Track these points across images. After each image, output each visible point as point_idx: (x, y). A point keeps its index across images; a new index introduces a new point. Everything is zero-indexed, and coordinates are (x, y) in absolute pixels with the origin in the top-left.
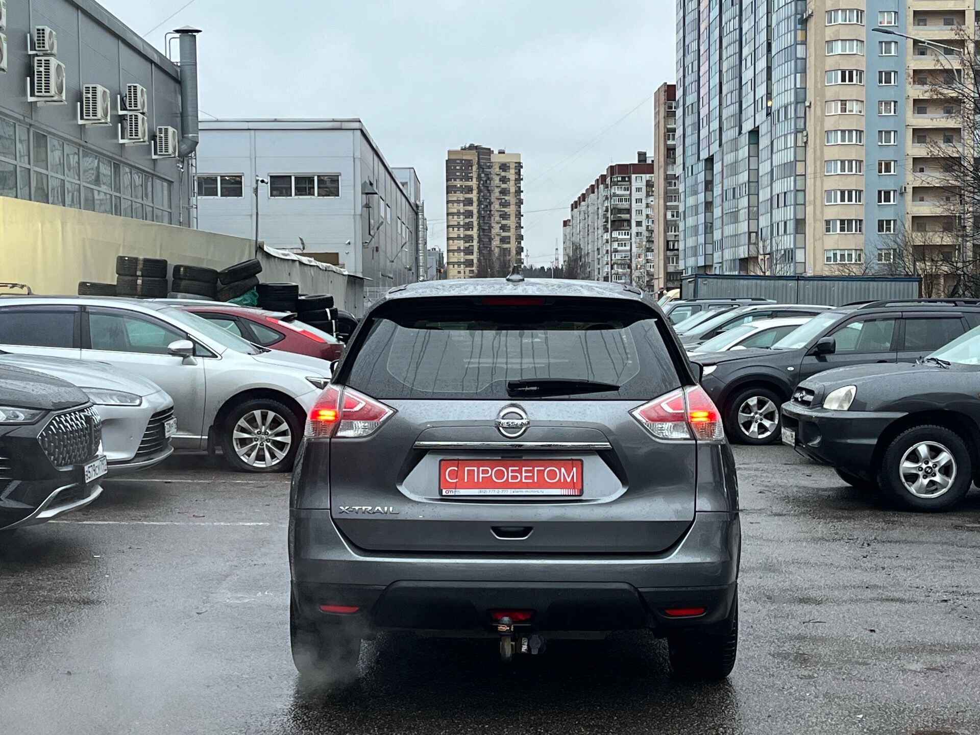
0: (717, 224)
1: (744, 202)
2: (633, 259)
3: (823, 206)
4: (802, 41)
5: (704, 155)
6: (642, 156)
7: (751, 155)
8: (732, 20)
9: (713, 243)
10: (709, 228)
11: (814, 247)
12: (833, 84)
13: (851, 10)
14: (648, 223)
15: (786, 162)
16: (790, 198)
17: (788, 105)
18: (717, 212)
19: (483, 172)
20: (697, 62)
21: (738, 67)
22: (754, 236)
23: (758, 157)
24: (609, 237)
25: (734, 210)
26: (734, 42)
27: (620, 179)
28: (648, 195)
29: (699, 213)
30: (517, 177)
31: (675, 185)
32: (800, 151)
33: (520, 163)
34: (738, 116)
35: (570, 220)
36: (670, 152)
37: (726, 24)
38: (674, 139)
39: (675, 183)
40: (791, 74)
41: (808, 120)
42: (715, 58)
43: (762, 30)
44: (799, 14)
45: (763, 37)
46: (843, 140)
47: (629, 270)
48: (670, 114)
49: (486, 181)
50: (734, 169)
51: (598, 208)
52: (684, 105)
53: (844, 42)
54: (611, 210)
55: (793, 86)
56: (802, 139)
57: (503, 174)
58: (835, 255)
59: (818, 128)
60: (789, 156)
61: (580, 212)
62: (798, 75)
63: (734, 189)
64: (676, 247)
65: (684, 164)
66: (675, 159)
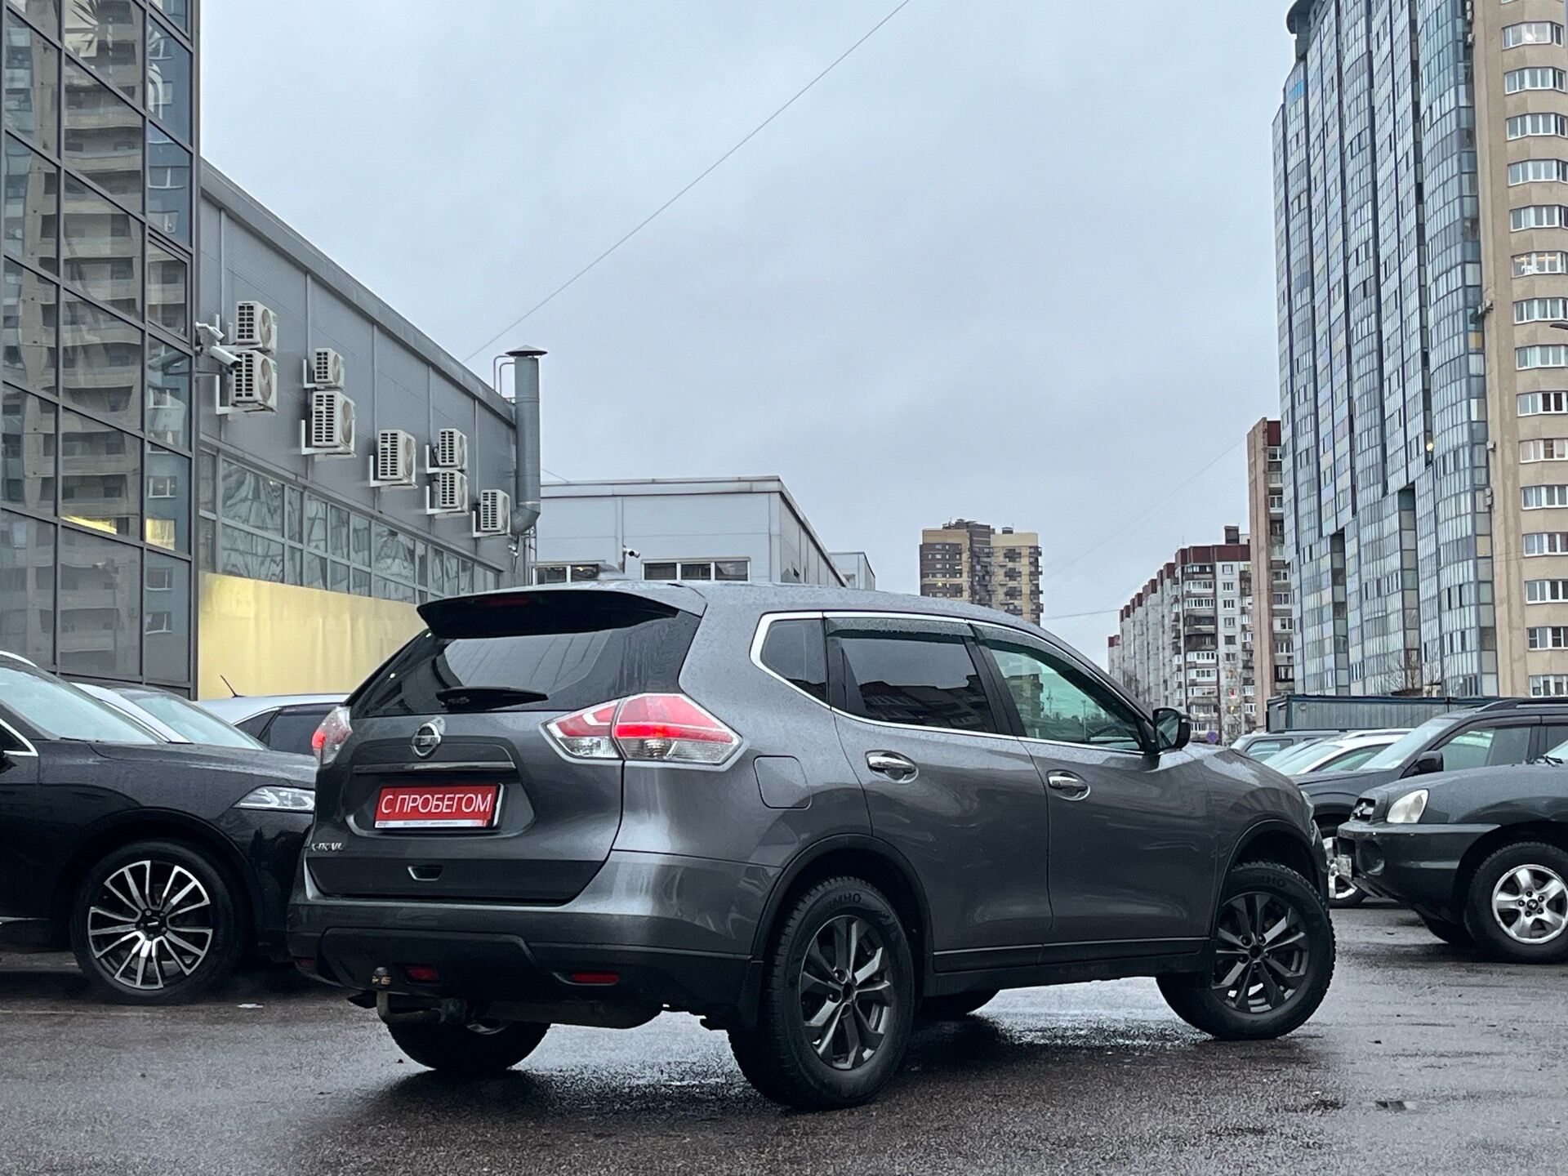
0: (1354, 637)
1: (1395, 602)
2: (1222, 696)
3: (1523, 606)
4: (1477, 349)
5: (1329, 528)
6: (1232, 533)
7: (1403, 527)
8: (1366, 320)
9: (1349, 667)
10: (1341, 644)
11: (1512, 671)
12: (1530, 414)
13: (1554, 300)
14: (1245, 639)
15: (1459, 537)
16: (1469, 595)
17: (1458, 448)
18: (1353, 618)
19: (978, 563)
20: (1312, 384)
21: (1377, 391)
22: (1413, 656)
23: (1416, 530)
24: (1182, 662)
25: (1380, 615)
26: (1370, 353)
27: (1196, 569)
28: (1244, 593)
29: (1324, 619)
30: (1033, 569)
31: (1285, 578)
32: (1482, 521)
33: (1037, 548)
34: (1380, 466)
35: (1118, 636)
36: (1275, 525)
37: (1356, 325)
38: (1281, 505)
39: (1285, 574)
40: (1461, 401)
41: (1491, 470)
42: (1341, 377)
43: (1413, 333)
44: (1470, 308)
45: (1416, 345)
46: (1551, 500)
47: (1216, 715)
48: (1274, 466)
49: (984, 576)
50: (1377, 549)
51: (1163, 617)
52: (1294, 451)
53: (1545, 349)
54: (1184, 619)
55: (1465, 419)
56: (1485, 501)
57: (1010, 565)
58: (1546, 683)
59: (1509, 484)
60: (1465, 527)
61: (1134, 622)
62: (1474, 402)
63: (1379, 581)
64: (1290, 677)
65: (1297, 544)
66: (1282, 535)
